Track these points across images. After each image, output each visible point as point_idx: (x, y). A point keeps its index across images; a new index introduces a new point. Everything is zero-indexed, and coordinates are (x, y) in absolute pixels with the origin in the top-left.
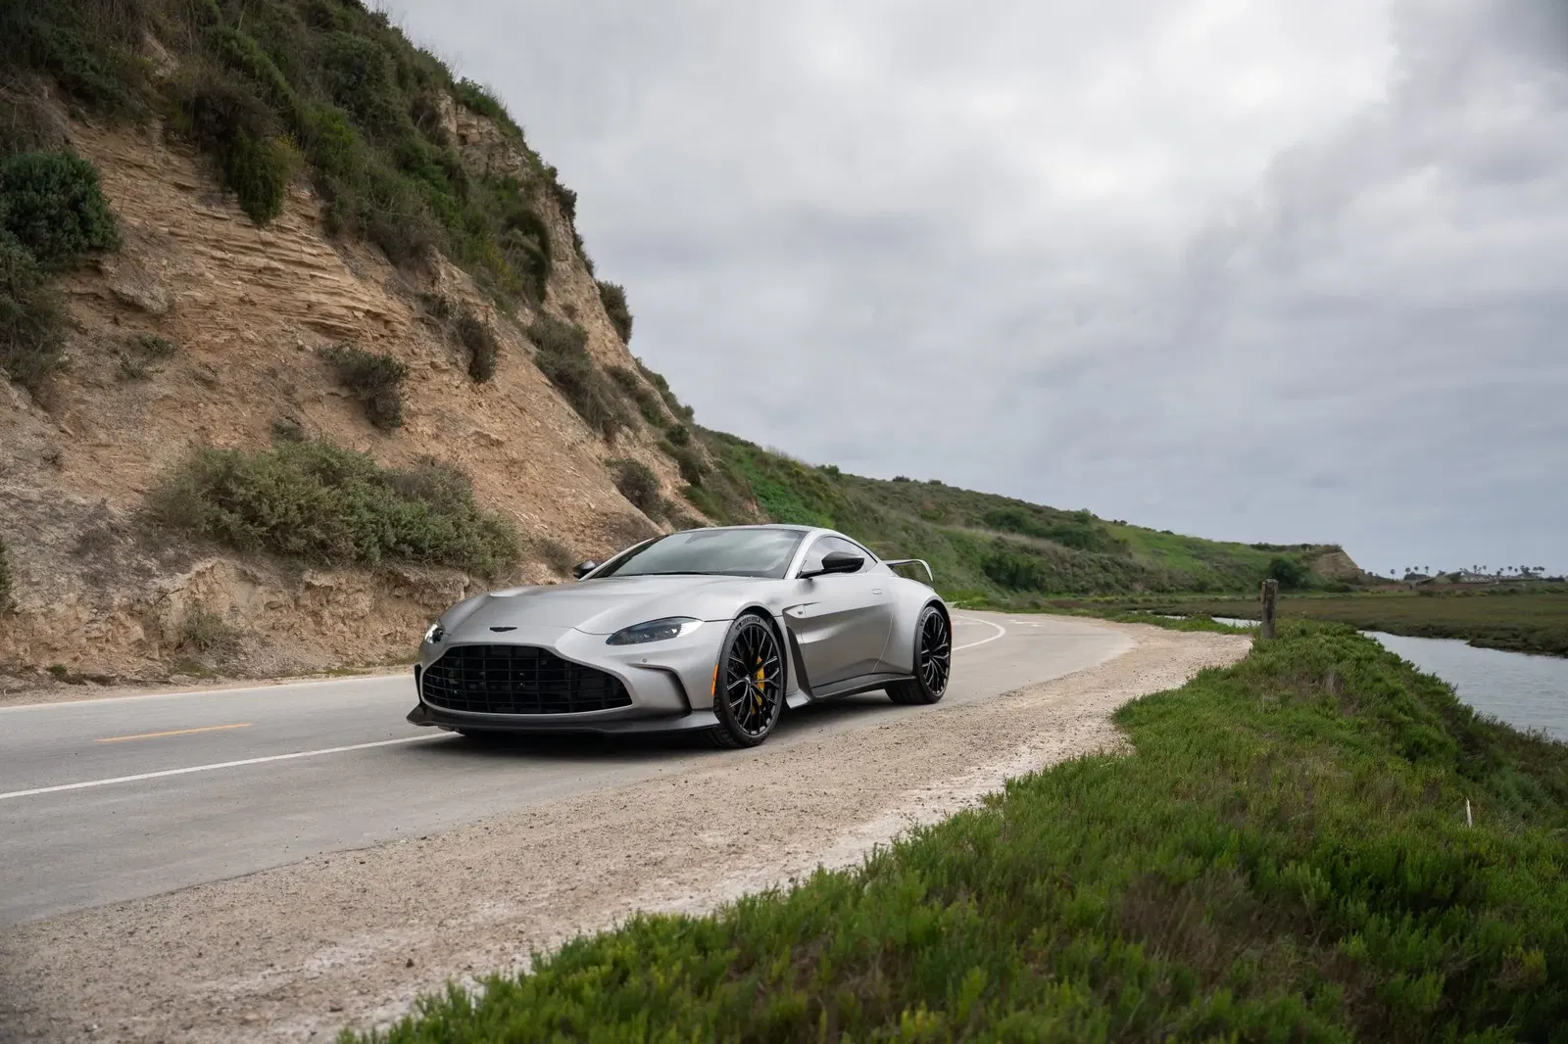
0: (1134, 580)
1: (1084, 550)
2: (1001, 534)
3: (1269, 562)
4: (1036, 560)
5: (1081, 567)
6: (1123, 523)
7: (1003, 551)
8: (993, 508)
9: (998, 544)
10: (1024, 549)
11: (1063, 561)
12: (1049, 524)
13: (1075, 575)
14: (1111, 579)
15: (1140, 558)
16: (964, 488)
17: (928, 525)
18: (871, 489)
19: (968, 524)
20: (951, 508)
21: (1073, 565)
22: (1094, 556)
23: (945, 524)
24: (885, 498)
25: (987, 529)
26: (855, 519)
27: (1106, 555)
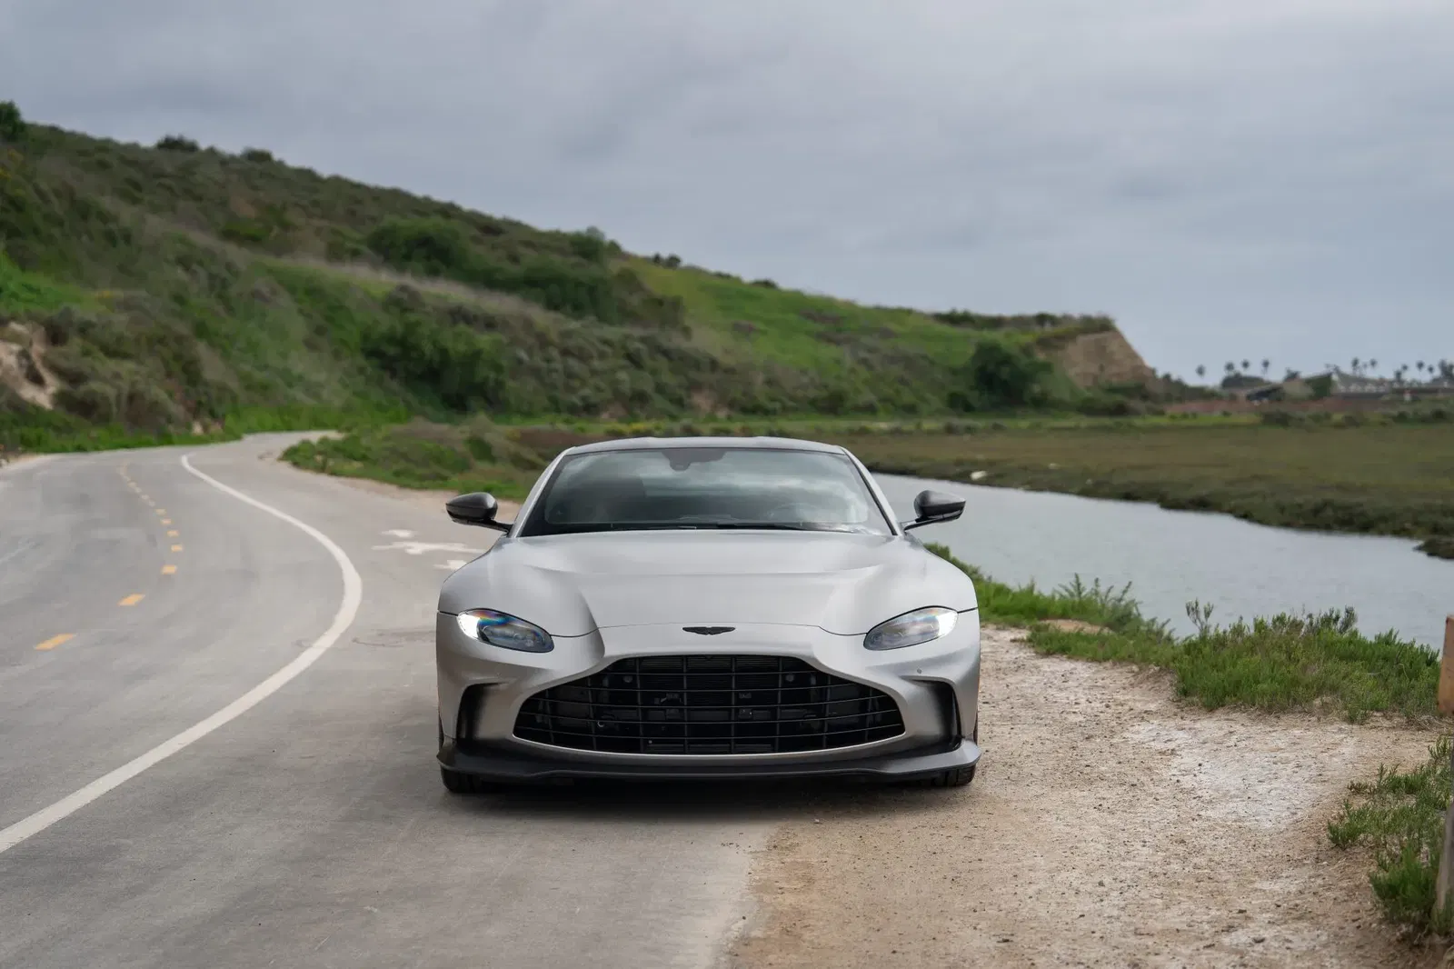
0: (695, 386)
1: (591, 318)
2: (408, 280)
3: (971, 351)
4: (484, 340)
5: (582, 356)
6: (673, 262)
7: (412, 317)
8: (389, 220)
9: (400, 303)
10: (459, 315)
11: (543, 341)
12: (515, 259)
13: (570, 375)
14: (647, 386)
15: (708, 339)
16: (325, 171)
17: (238, 255)
18: (103, 165)
19: (336, 253)
20: (293, 216)
21: (566, 352)
22: (613, 332)
23: (279, 253)
24: (137, 186)
25: (375, 266)
26: (56, 232)
27: (638, 332)
